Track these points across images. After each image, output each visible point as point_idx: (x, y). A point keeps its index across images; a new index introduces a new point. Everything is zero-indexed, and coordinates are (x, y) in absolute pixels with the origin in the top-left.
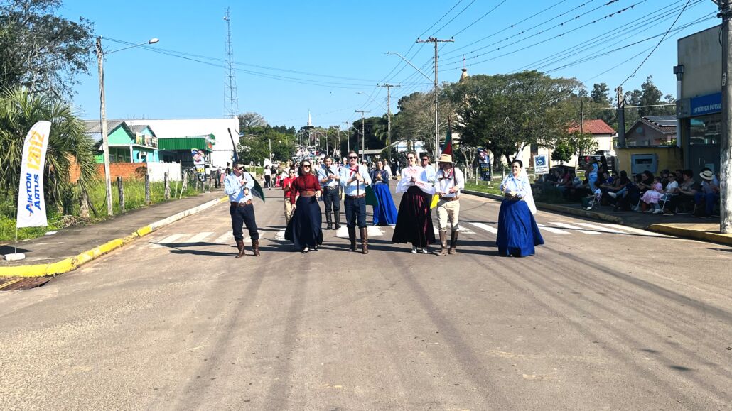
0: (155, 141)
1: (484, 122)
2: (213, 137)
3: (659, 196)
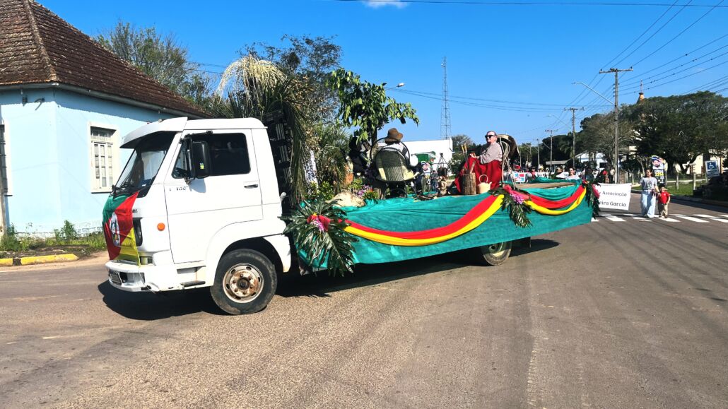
1: (659, 136)
2: (434, 153)
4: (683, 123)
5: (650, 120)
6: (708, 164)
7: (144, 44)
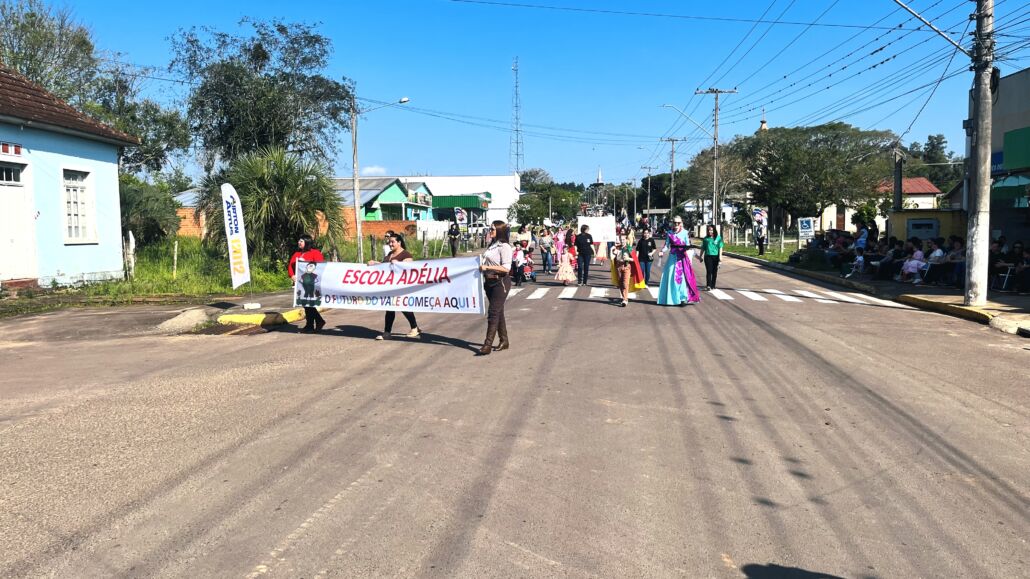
0: (429, 198)
1: (778, 180)
2: (488, 195)
3: (918, 265)
4: (810, 163)
5: (771, 159)
6: (802, 222)
7: (22, 20)
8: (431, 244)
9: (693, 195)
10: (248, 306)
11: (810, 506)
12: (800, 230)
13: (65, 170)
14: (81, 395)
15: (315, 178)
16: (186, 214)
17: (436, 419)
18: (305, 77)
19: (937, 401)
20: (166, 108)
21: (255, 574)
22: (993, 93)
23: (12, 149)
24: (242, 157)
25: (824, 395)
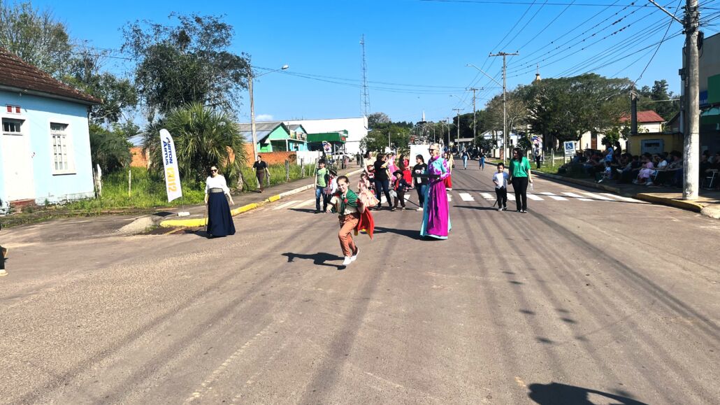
0: (304, 135)
1: (549, 115)
2: (346, 132)
3: (650, 172)
4: (571, 103)
5: (544, 101)
6: (567, 145)
7: (18, 20)
8: (307, 168)
9: (490, 128)
10: (181, 214)
11: (577, 342)
12: (565, 150)
13: (51, 123)
14: (68, 278)
15: (224, 123)
16: (136, 152)
17: (314, 289)
18: (216, 53)
19: (665, 267)
20: (120, 77)
21: (191, 399)
22: (699, 49)
23: (14, 110)
24: (174, 110)
25: (584, 265)
